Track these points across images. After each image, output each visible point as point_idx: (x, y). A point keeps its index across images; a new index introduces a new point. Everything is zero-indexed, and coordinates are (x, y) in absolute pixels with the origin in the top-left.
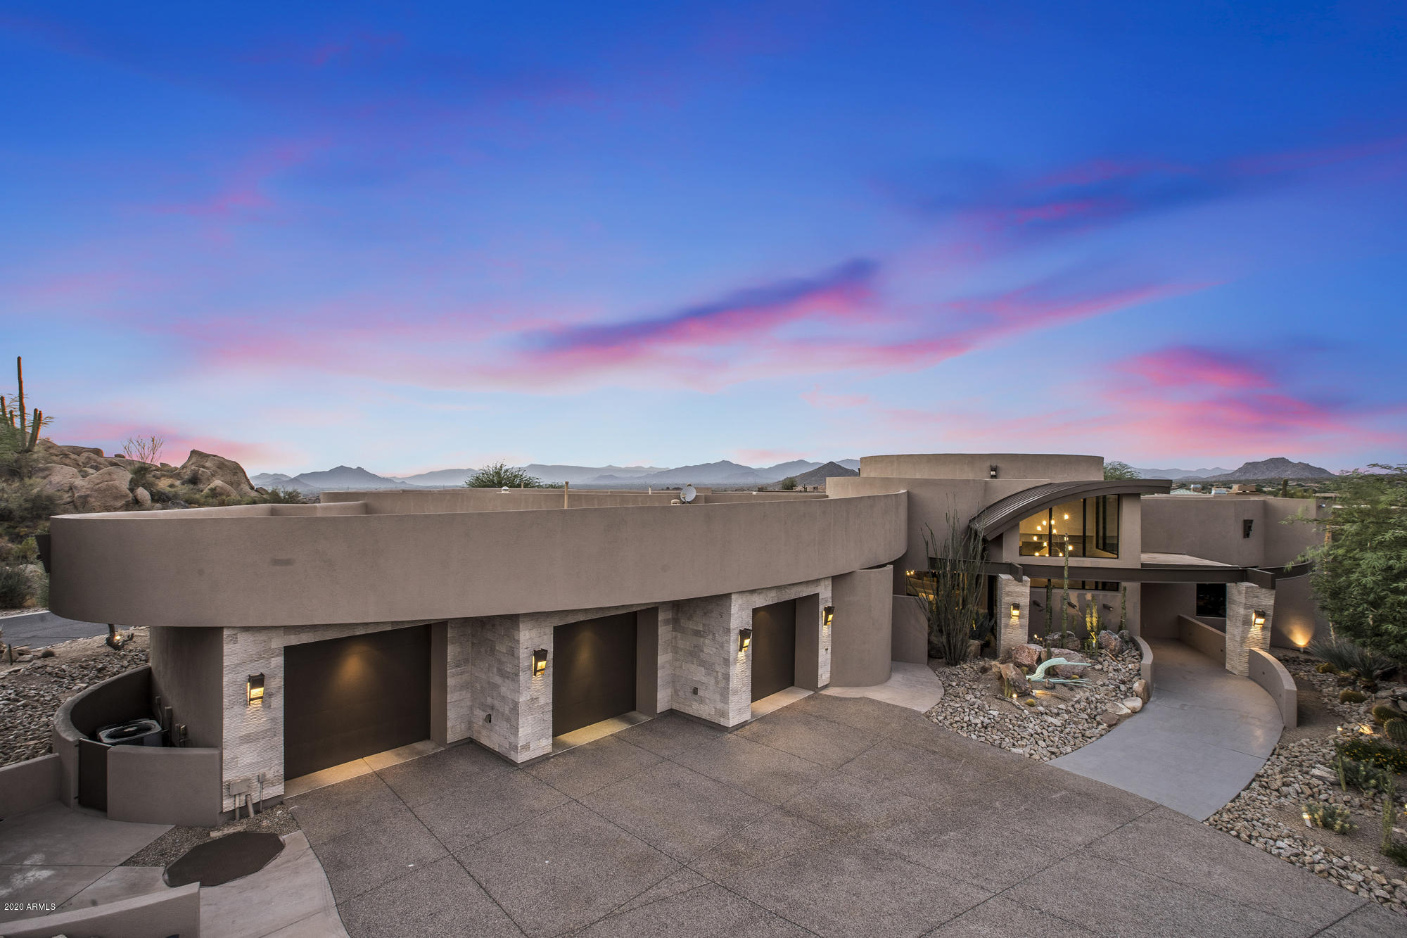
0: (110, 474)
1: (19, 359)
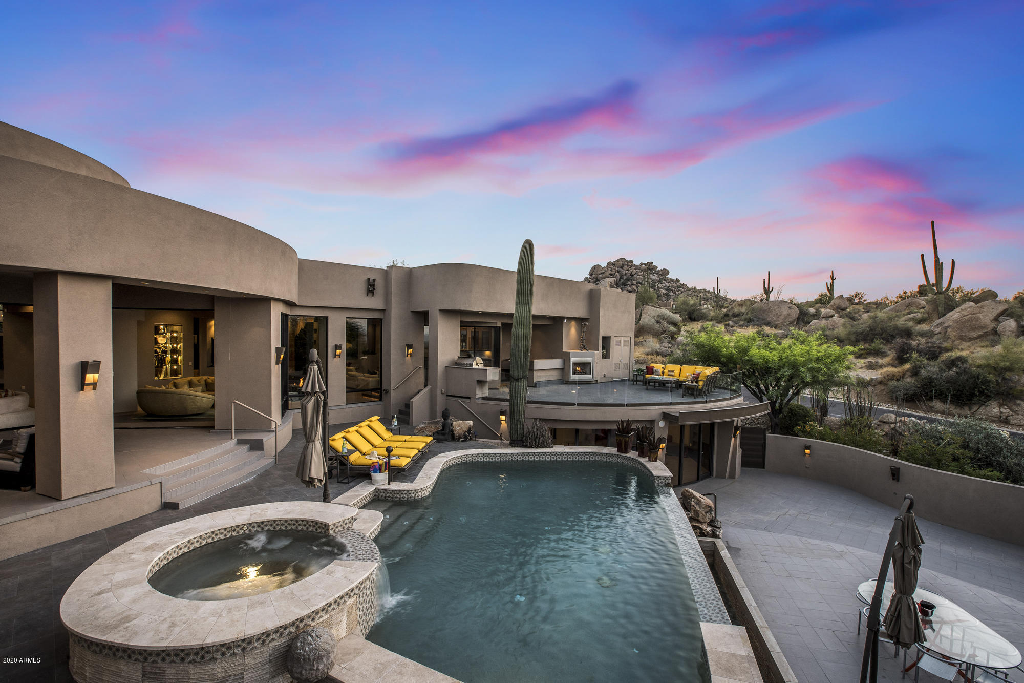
0: (981, 307)
1: (933, 224)
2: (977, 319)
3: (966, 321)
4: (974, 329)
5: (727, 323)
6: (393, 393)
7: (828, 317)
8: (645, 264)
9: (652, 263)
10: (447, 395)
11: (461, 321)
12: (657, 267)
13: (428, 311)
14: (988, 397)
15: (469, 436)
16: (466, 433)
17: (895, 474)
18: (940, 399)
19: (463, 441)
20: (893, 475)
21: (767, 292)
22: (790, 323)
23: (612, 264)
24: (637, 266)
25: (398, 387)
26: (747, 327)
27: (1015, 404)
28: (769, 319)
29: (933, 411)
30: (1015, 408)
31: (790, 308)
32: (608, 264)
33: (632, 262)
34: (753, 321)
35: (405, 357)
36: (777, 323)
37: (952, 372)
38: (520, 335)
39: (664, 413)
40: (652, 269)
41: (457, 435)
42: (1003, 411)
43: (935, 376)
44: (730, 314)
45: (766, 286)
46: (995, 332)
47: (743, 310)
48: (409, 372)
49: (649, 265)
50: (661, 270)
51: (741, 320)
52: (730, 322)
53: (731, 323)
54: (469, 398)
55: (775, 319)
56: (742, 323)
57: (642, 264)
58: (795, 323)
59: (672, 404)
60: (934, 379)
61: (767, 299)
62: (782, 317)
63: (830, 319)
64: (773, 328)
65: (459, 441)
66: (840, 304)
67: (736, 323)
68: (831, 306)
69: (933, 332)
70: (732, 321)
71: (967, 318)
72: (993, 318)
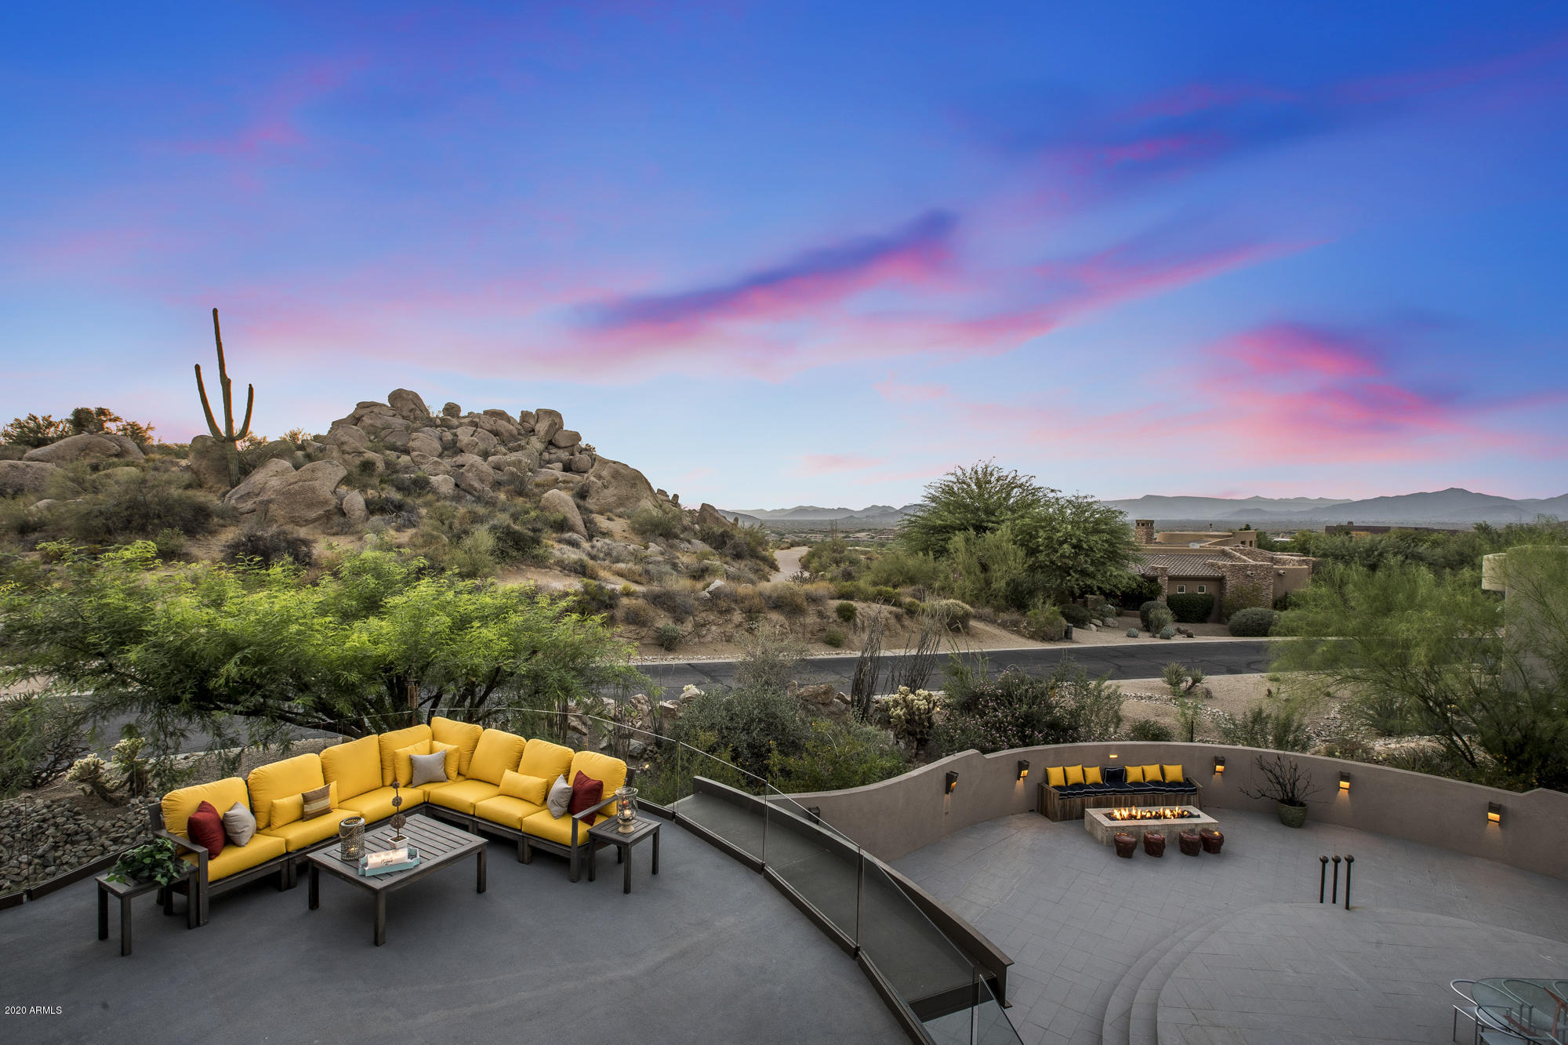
0: (313, 471)
1: (215, 312)
2: (313, 490)
3: (297, 493)
4: (311, 505)
46: (342, 511)
71: (296, 487)
72: (332, 489)
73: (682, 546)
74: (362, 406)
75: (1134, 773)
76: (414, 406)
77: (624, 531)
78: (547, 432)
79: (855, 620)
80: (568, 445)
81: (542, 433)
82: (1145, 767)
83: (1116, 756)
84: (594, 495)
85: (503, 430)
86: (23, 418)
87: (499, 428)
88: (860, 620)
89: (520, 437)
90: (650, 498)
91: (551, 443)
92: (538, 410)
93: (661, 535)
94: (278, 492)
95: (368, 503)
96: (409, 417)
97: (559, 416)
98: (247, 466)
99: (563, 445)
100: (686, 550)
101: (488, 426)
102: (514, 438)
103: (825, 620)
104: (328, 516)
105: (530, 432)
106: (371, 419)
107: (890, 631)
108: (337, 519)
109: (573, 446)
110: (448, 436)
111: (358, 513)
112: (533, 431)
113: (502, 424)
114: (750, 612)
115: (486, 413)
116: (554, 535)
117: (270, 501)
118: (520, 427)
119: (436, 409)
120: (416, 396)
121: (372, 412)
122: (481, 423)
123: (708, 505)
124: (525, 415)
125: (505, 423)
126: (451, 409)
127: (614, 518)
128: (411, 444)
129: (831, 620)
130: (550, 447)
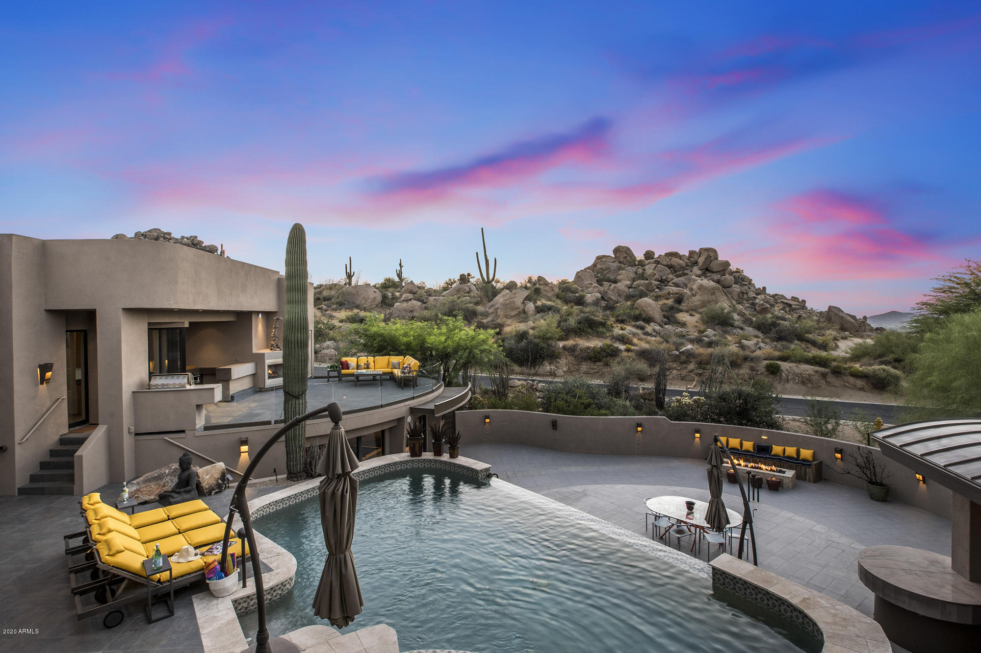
0: (515, 294)
2: (514, 302)
3: (508, 304)
4: (512, 310)
5: (320, 306)
6: (18, 450)
7: (407, 300)
8: (188, 239)
9: (196, 237)
10: (137, 434)
11: (149, 324)
12: (203, 243)
13: (95, 309)
14: (544, 359)
15: (223, 484)
16: (220, 481)
17: (554, 424)
18: (517, 363)
19: (217, 493)
20: (553, 425)
21: (350, 276)
22: (377, 306)
23: (143, 235)
24: (177, 239)
25: (27, 439)
26: (340, 310)
27: (556, 362)
28: (358, 302)
29: (514, 373)
30: (557, 365)
31: (375, 292)
32: (136, 234)
33: (169, 234)
34: (345, 304)
35: (37, 385)
36: (365, 306)
37: (523, 343)
38: (299, 341)
39: (410, 408)
40: (197, 244)
41: (207, 487)
42: (552, 367)
43: (514, 347)
44: (321, 298)
45: (348, 271)
46: (524, 312)
47: (333, 293)
48: (45, 409)
49: (193, 240)
50: (208, 246)
51: (333, 304)
52: (323, 305)
53: (325, 307)
54: (183, 431)
55: (363, 302)
56: (334, 306)
57: (183, 237)
58: (380, 306)
59: (413, 398)
60: (513, 349)
61: (350, 284)
62: (369, 300)
63: (410, 302)
64: (363, 311)
65: (210, 494)
66: (412, 289)
67: (329, 307)
68: (405, 290)
69: (488, 312)
70: (324, 305)
71: (508, 301)
72: (522, 302)
73: (734, 331)
74: (599, 258)
75: (777, 449)
76: (626, 255)
77: (697, 322)
78: (704, 263)
79: (781, 374)
80: (720, 270)
81: (700, 264)
82: (787, 448)
83: (766, 438)
84: (686, 301)
85: (675, 264)
86: (448, 280)
87: (672, 263)
88: (786, 374)
89: (687, 267)
90: (726, 301)
91: (707, 270)
92: (701, 249)
93: (718, 324)
94: (502, 304)
95: (536, 307)
96: (624, 261)
97: (715, 251)
98: (495, 293)
99: (715, 270)
100: (737, 334)
101: (665, 263)
102: (682, 268)
103: (754, 372)
104: (519, 313)
105: (695, 264)
106: (601, 265)
107: (812, 384)
108: (523, 315)
109: (724, 270)
110: (640, 271)
111: (531, 312)
112: (697, 262)
113: (675, 261)
114: (700, 363)
115: (666, 254)
116: (633, 323)
117: (498, 308)
118: (688, 261)
119: (639, 255)
120: (628, 249)
121: (602, 261)
122: (661, 261)
123: (835, 308)
124: (692, 253)
125: (677, 260)
126: (649, 255)
127: (695, 314)
128: (619, 277)
129: (760, 372)
130: (707, 272)
